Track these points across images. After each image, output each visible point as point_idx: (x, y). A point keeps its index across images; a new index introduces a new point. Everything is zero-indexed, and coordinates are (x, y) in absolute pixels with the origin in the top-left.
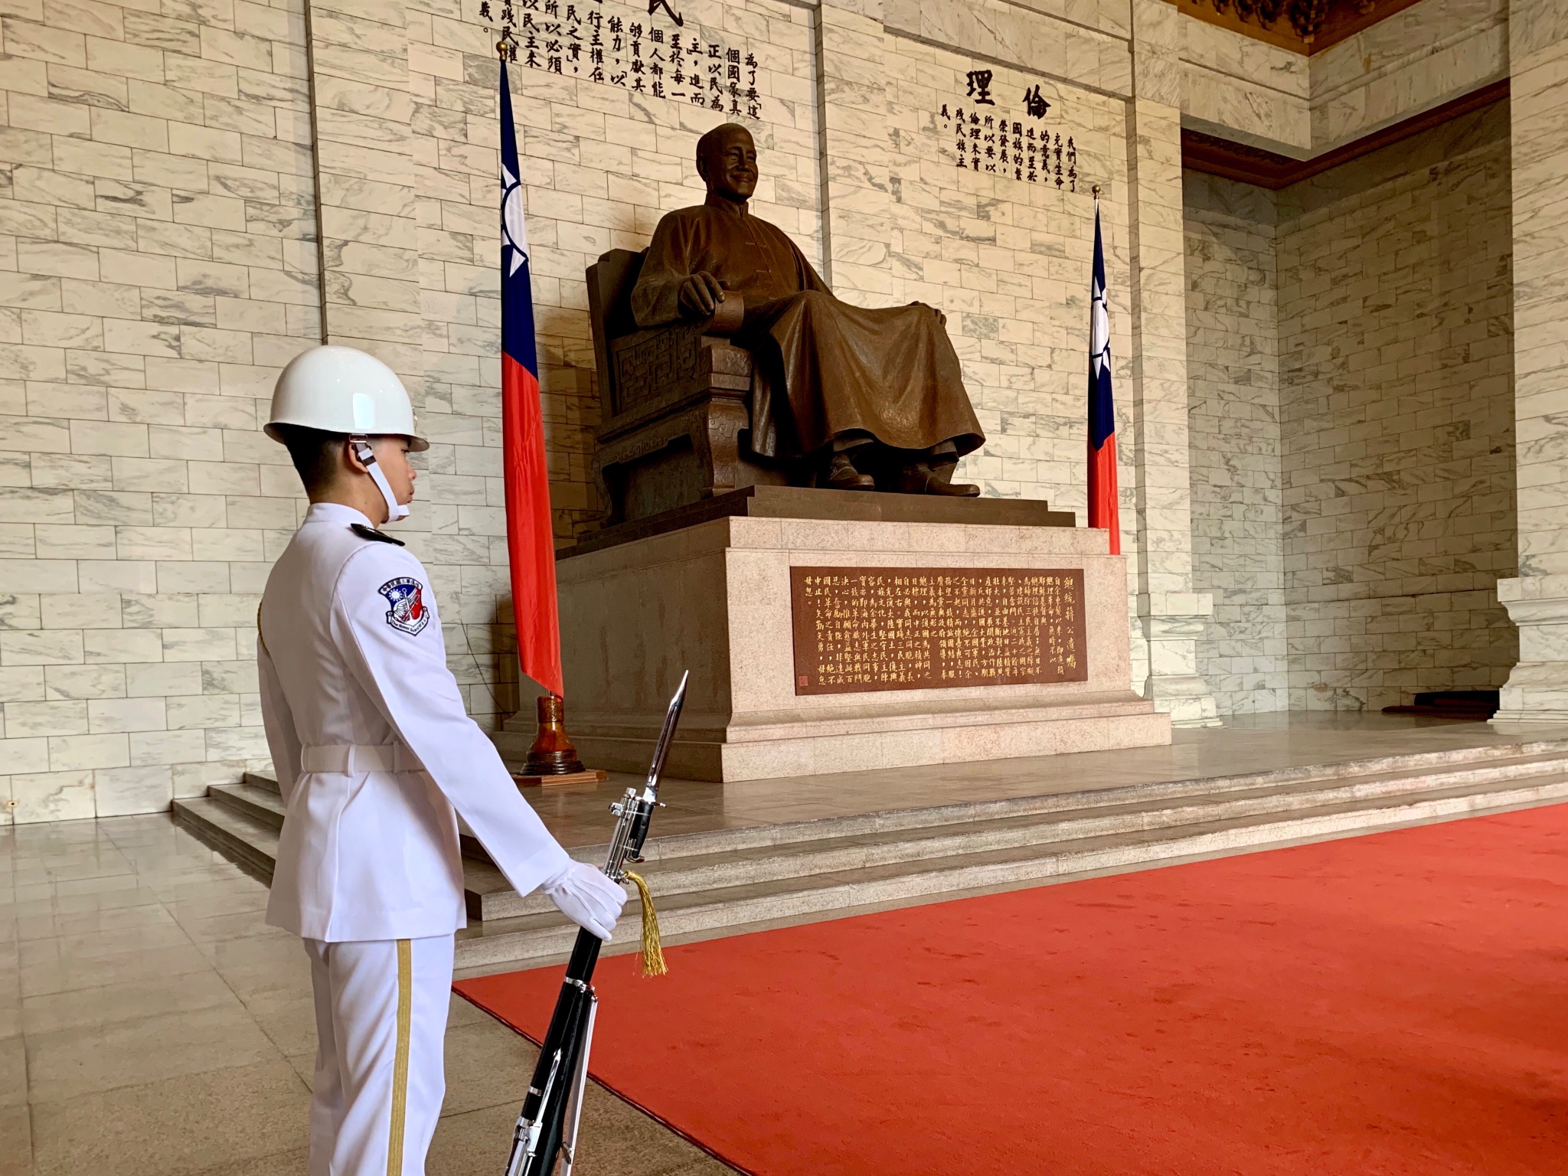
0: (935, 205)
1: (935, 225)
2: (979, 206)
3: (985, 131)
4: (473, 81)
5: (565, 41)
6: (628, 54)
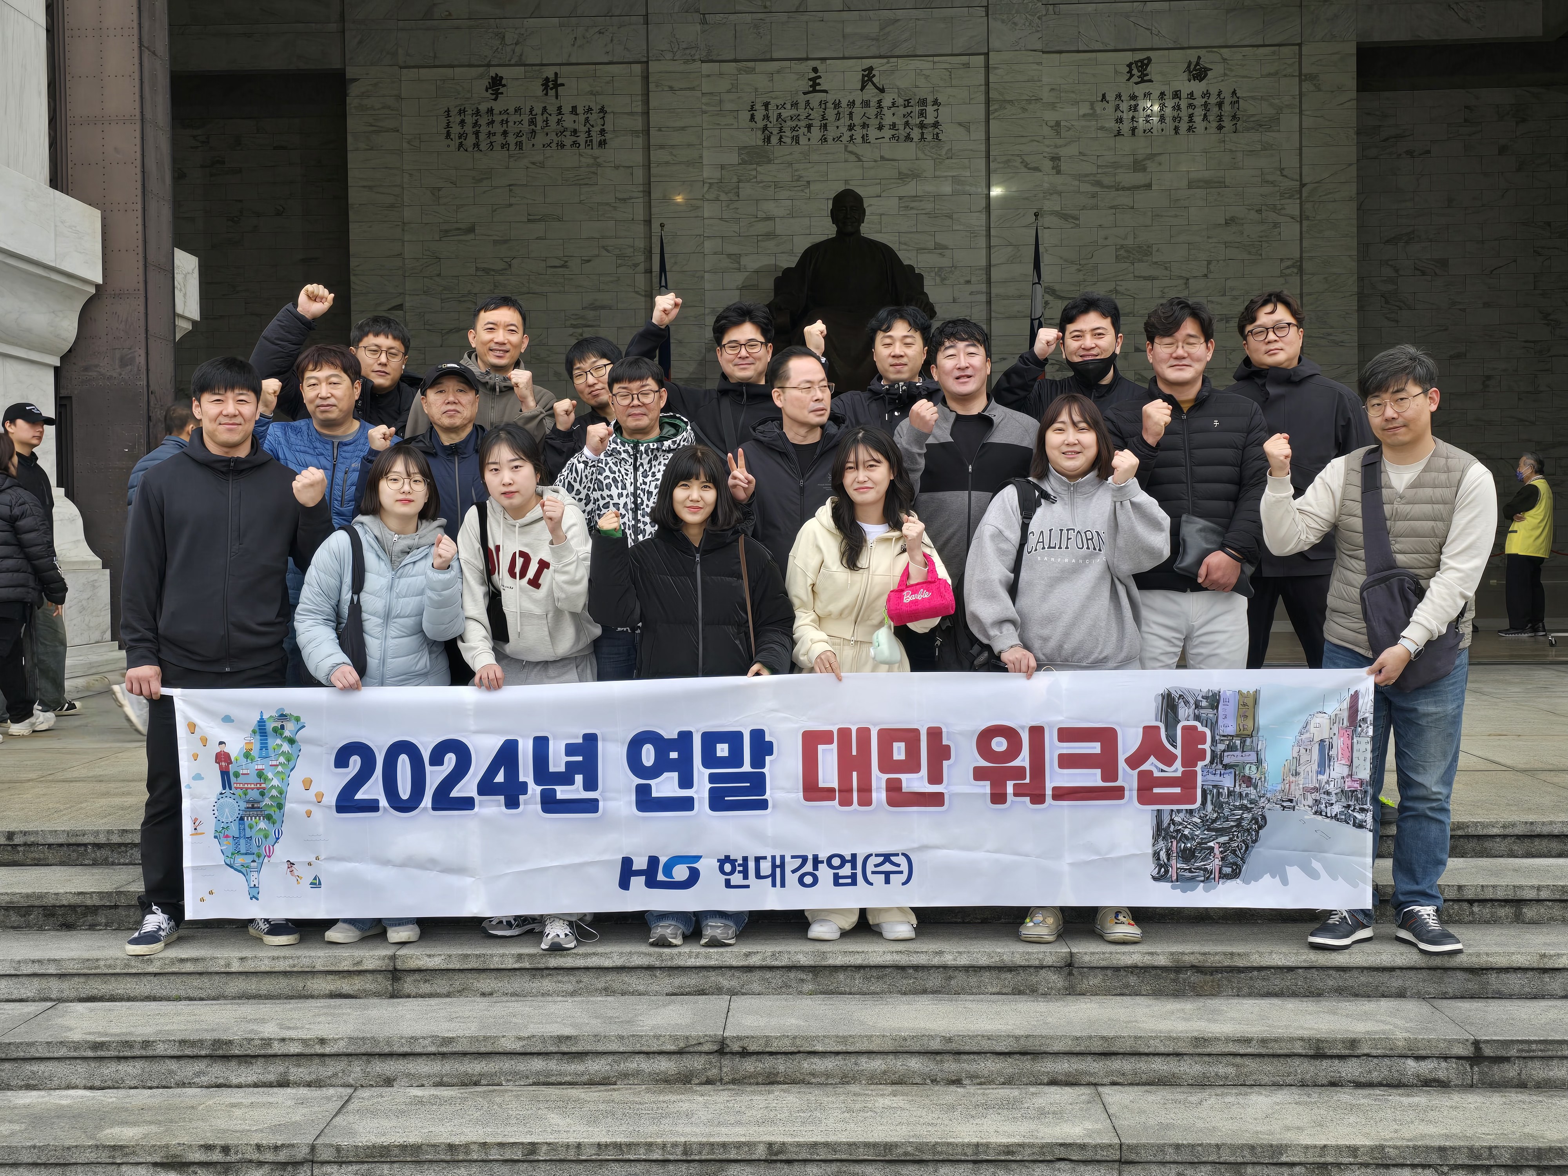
0: (1094, 169)
1: (1093, 185)
2: (1135, 162)
3: (1143, 104)
4: (744, 162)
5: (803, 124)
6: (845, 121)
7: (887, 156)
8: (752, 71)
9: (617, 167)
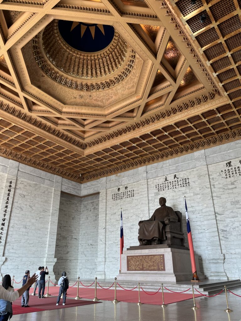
0: (222, 186)
1: (223, 189)
2: (231, 183)
3: (231, 171)
4: (155, 195)
5: (164, 187)
6: (172, 185)
7: (180, 190)
8: (155, 179)
9: (135, 200)
